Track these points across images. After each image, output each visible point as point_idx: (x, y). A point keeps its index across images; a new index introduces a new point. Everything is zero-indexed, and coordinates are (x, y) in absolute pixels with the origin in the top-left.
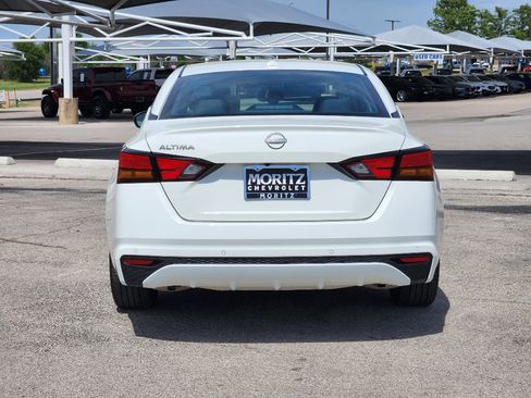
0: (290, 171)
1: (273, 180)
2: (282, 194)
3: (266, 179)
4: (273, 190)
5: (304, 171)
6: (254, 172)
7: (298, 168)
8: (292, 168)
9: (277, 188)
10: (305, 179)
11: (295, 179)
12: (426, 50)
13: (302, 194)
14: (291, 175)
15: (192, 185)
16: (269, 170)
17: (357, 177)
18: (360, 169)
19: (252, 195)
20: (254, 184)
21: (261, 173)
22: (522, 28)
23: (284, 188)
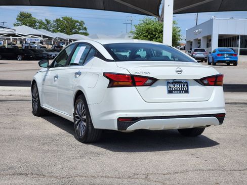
0: (181, 82)
1: (176, 86)
2: (180, 91)
3: (174, 86)
4: (177, 90)
5: (186, 83)
6: (170, 83)
7: (185, 81)
8: (182, 81)
9: (178, 89)
10: (187, 86)
11: (184, 85)
12: (32, 37)
13: (187, 91)
14: (182, 84)
15: (149, 88)
16: (175, 82)
17: (205, 85)
18: (206, 82)
19: (170, 92)
20: (170, 88)
21: (172, 83)
22: (58, 29)
23: (180, 89)
